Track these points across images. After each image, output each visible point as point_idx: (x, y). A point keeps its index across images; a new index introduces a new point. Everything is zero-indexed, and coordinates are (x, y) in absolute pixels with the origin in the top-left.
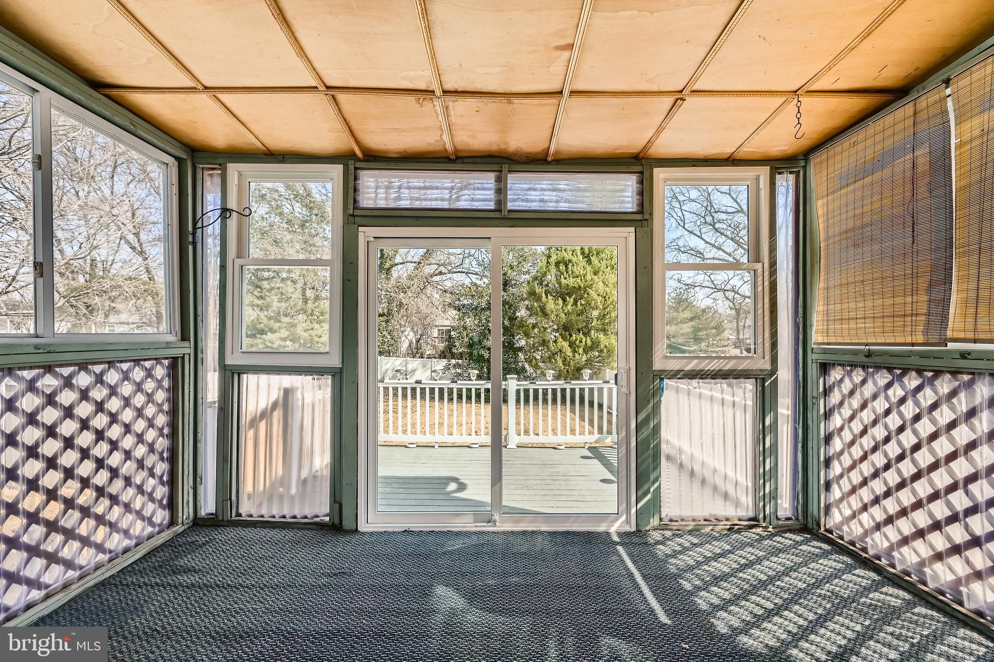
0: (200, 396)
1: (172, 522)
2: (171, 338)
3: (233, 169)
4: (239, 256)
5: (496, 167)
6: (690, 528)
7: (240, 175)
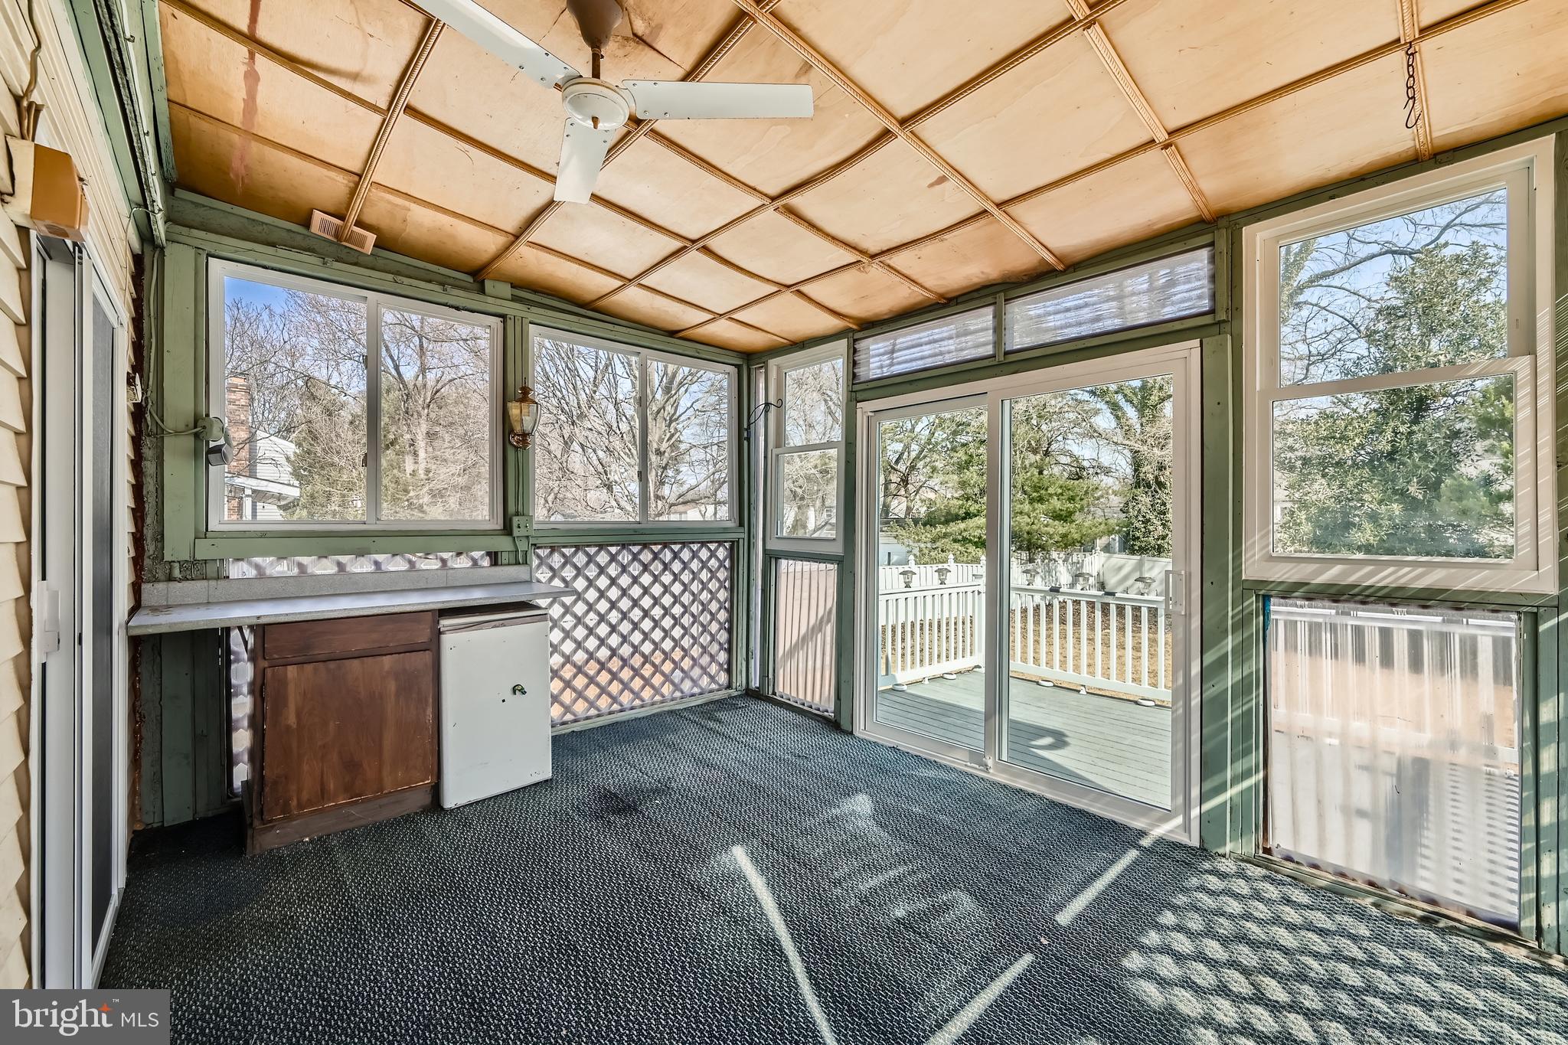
0: (752, 578)
1: (729, 686)
2: (731, 524)
3: (773, 363)
4: (778, 446)
5: (990, 300)
6: (1322, 883)
7: (779, 368)
